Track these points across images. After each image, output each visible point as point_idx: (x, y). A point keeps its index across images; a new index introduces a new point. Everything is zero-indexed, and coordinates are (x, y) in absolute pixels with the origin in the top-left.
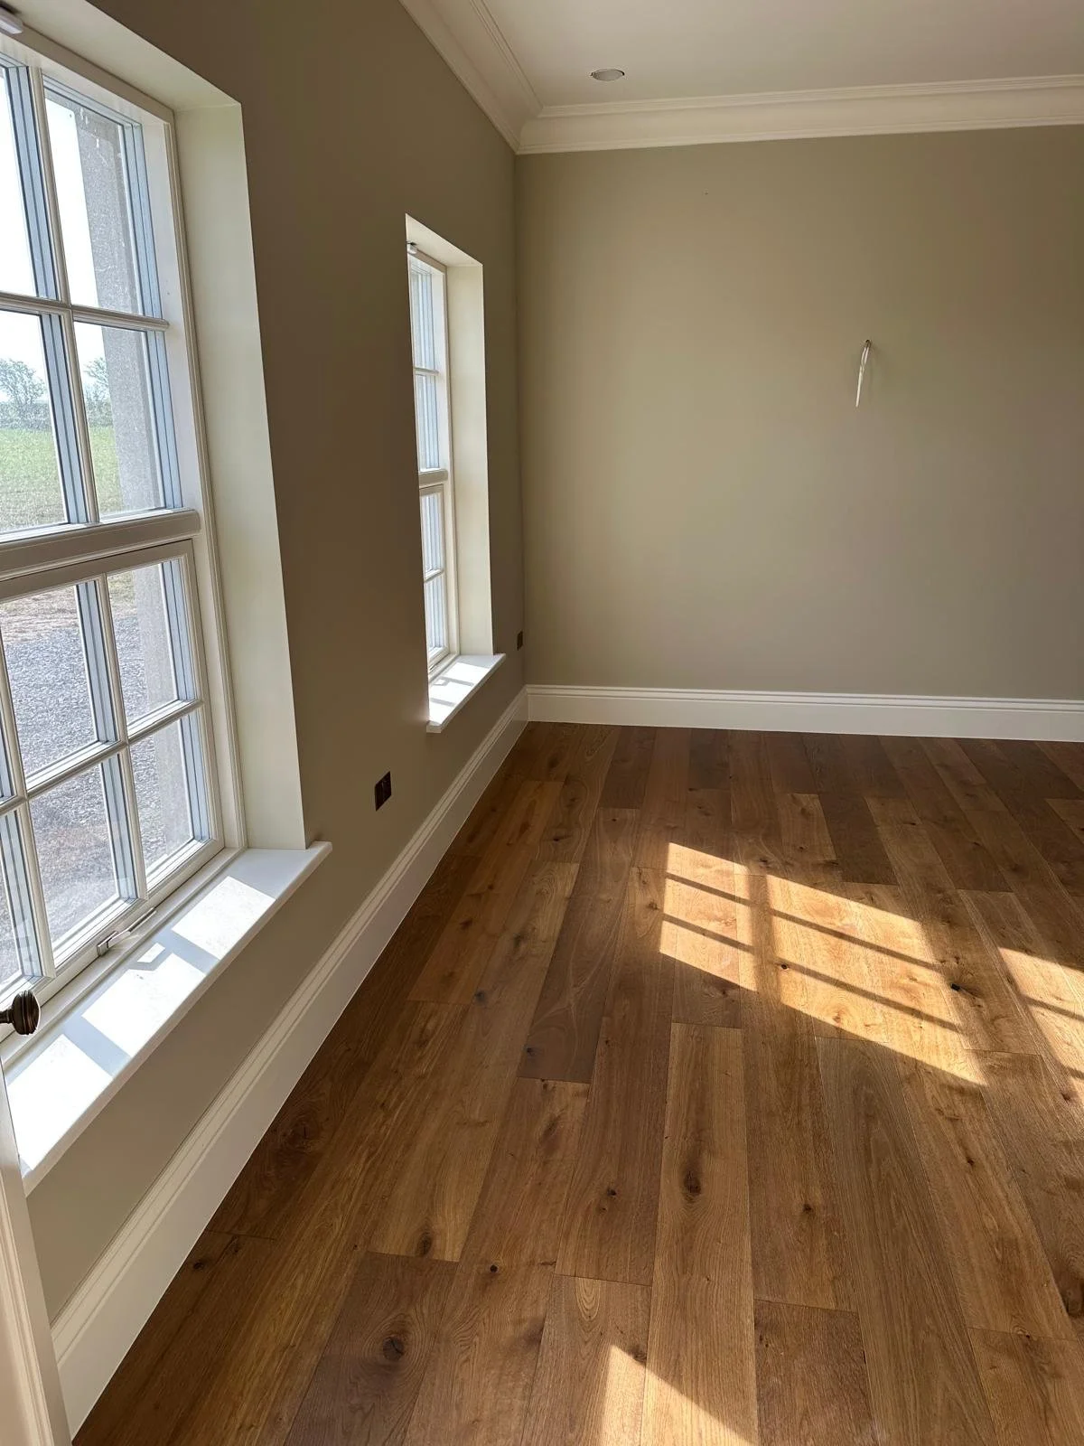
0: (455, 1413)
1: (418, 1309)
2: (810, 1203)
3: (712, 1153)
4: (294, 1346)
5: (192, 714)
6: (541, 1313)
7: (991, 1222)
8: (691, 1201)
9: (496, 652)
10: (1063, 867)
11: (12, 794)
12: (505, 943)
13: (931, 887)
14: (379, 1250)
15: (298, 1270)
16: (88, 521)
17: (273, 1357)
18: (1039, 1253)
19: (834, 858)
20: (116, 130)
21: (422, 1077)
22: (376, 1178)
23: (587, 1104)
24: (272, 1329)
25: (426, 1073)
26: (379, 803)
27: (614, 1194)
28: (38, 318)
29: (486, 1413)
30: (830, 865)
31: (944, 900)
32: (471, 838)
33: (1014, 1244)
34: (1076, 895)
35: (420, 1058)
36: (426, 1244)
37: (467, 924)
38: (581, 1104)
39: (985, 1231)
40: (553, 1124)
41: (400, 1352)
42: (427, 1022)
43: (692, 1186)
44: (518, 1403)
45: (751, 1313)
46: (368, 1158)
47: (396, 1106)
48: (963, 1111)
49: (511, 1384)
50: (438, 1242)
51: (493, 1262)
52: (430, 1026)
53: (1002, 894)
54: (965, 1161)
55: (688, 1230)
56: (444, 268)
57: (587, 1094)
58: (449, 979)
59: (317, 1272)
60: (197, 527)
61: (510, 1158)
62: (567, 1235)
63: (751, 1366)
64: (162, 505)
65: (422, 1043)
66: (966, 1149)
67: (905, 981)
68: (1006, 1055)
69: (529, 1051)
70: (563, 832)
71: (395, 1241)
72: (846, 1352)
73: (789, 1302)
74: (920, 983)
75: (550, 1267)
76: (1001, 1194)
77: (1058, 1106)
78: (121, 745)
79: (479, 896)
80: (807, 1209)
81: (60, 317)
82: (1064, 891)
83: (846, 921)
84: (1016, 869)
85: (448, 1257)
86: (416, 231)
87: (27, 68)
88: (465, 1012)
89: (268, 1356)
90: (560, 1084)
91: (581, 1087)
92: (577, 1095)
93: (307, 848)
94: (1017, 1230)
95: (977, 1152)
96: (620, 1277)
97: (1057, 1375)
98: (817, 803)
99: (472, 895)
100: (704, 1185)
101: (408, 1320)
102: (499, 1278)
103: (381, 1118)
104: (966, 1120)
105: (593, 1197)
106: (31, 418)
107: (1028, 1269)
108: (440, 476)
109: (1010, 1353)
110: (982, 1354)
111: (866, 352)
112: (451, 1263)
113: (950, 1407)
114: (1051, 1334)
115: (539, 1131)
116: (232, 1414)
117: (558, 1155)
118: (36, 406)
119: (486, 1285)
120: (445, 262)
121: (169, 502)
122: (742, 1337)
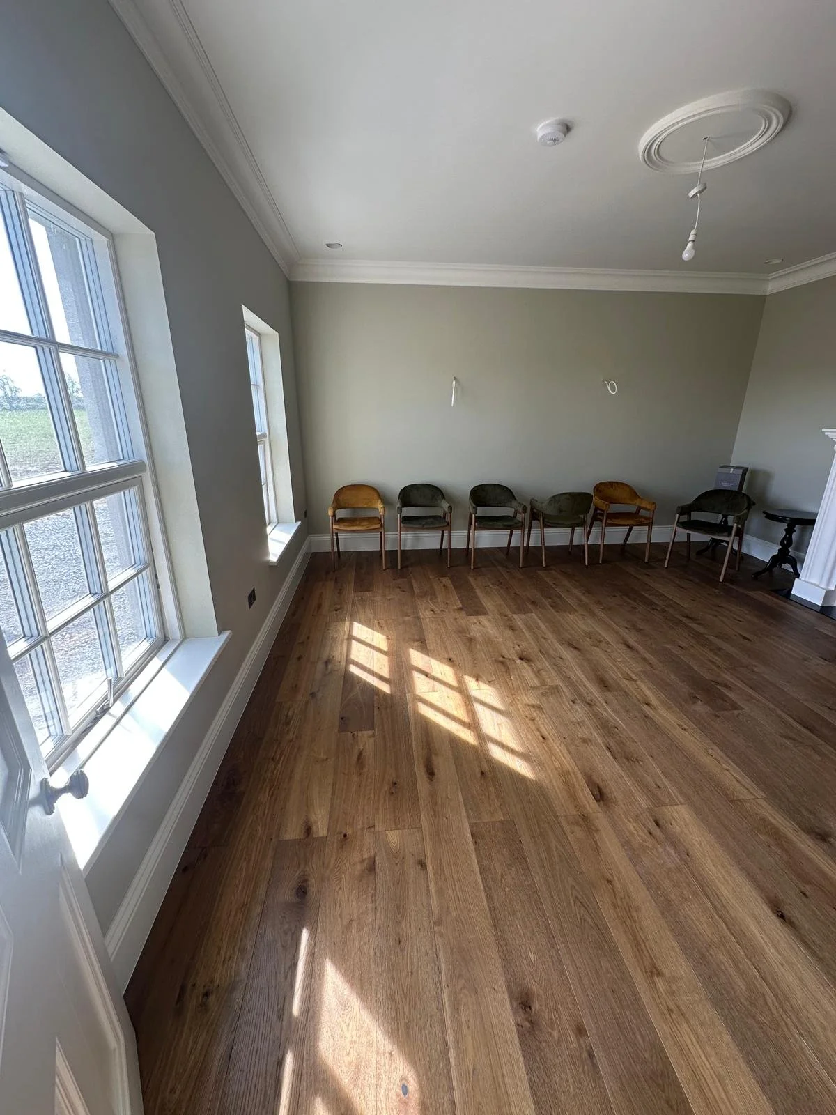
0: (339, 919)
1: (311, 866)
2: (483, 770)
3: (436, 755)
4: (247, 904)
5: (144, 572)
6: (372, 854)
7: (557, 765)
8: (431, 780)
9: (296, 521)
10: (550, 600)
11: (39, 634)
12: (320, 666)
13: (503, 615)
14: (284, 839)
15: (243, 859)
16: (78, 470)
17: (236, 912)
18: (579, 775)
19: (461, 606)
20: (75, 241)
21: (291, 741)
22: (276, 799)
23: (375, 741)
24: (233, 898)
25: (293, 738)
26: (251, 604)
27: (396, 784)
28: (33, 349)
29: (355, 915)
30: (460, 609)
31: (508, 620)
32: (294, 614)
33: (568, 772)
34: (557, 611)
35: (288, 731)
36: (308, 830)
37: (299, 658)
38: (372, 740)
39: (556, 769)
40: (360, 754)
41: (305, 893)
42: (288, 711)
43: (431, 773)
44: (370, 905)
45: (469, 831)
46: (270, 790)
47: (280, 758)
48: (535, 715)
49: (364, 896)
50: (314, 828)
51: (344, 832)
52: (290, 714)
53: (530, 615)
54: (541, 738)
55: (433, 795)
56: (258, 334)
57: (373, 735)
58: (295, 688)
59: (253, 858)
60: (144, 470)
61: (342, 774)
62: (378, 809)
63: (474, 857)
64: (121, 458)
65: (288, 723)
66: (540, 732)
67: (501, 659)
68: (547, 687)
69: (342, 719)
70: (339, 607)
71: (292, 832)
72: (513, 840)
73: (485, 821)
74: (507, 659)
75: (373, 829)
76: (558, 750)
77: (571, 707)
78: (104, 595)
79: (303, 643)
80: (483, 773)
81: (50, 349)
82: (553, 611)
83: (472, 634)
84: (533, 603)
85: (321, 835)
86: (248, 316)
87: (13, 191)
88: (307, 703)
89: (233, 914)
90: (360, 733)
91: (370, 733)
92: (370, 737)
93: (219, 635)
94: (568, 766)
95: (545, 733)
96: (406, 827)
97: (597, 830)
98: (449, 581)
99: (299, 643)
100: (436, 771)
101: (307, 873)
102: (349, 840)
103: (273, 766)
104: (538, 719)
105: (386, 788)
106: (15, 404)
107: (575, 783)
108: (263, 436)
109: (578, 824)
110: (567, 828)
111: (454, 382)
112: (322, 838)
113: (560, 856)
114: (591, 812)
115: (354, 758)
116: (218, 953)
117: (365, 770)
118: (18, 398)
119: (343, 845)
120: (259, 331)
121: (126, 456)
122: (467, 844)
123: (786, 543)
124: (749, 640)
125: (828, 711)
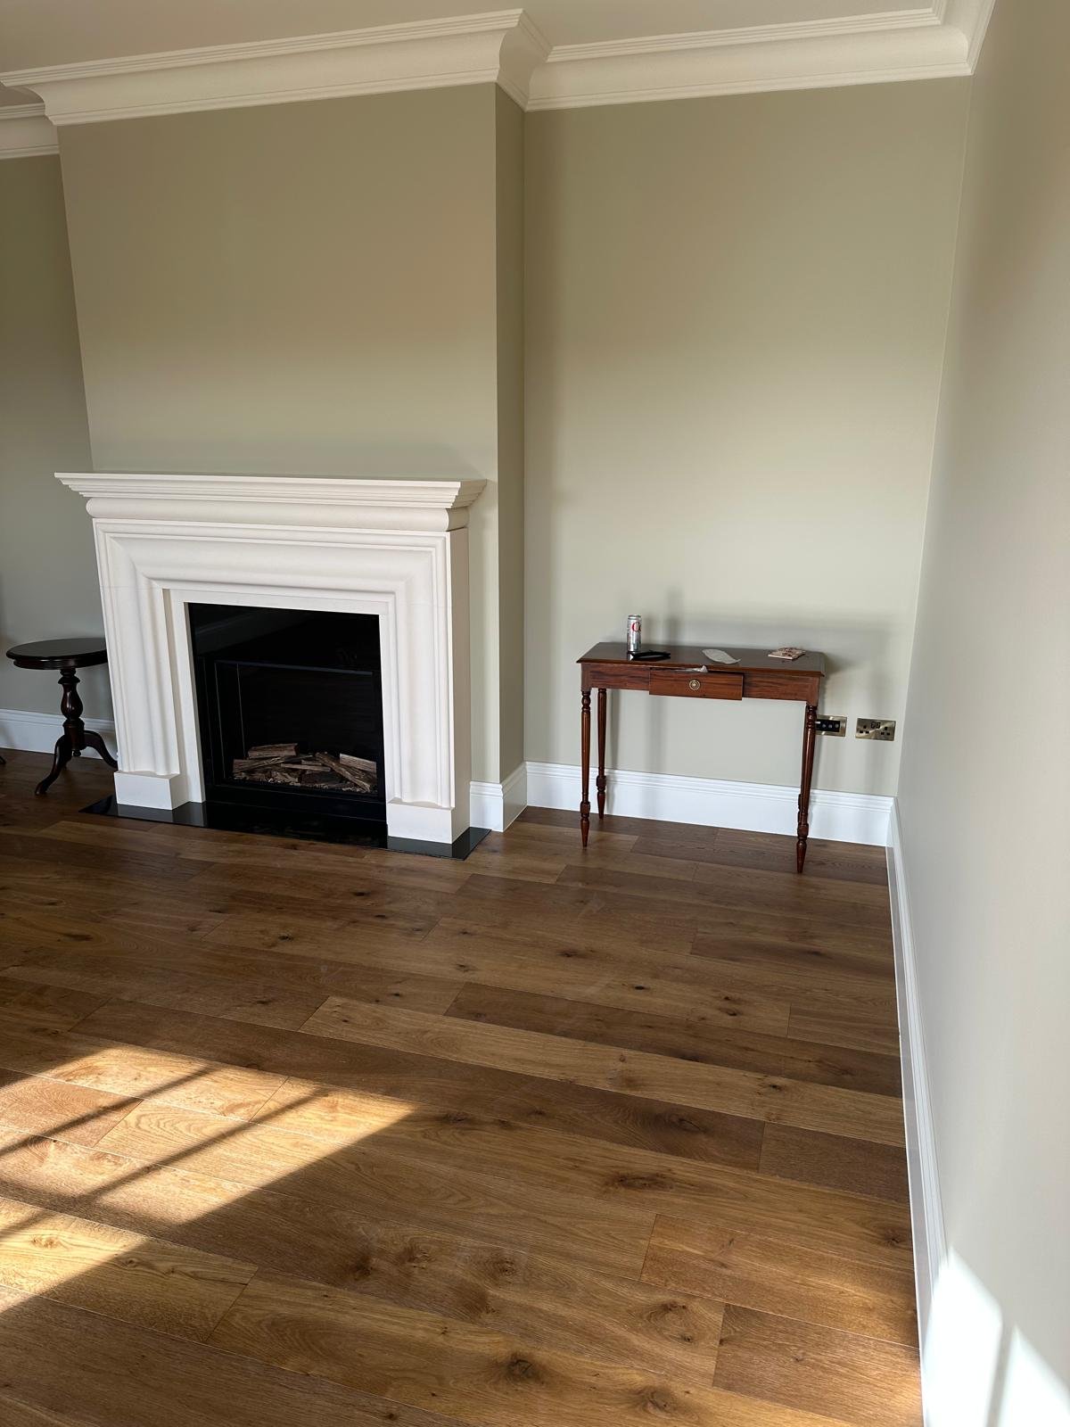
123: (72, 708)
124: (87, 938)
125: (263, 1008)
